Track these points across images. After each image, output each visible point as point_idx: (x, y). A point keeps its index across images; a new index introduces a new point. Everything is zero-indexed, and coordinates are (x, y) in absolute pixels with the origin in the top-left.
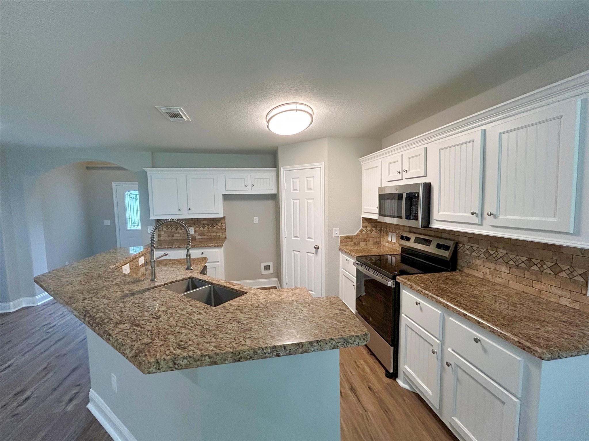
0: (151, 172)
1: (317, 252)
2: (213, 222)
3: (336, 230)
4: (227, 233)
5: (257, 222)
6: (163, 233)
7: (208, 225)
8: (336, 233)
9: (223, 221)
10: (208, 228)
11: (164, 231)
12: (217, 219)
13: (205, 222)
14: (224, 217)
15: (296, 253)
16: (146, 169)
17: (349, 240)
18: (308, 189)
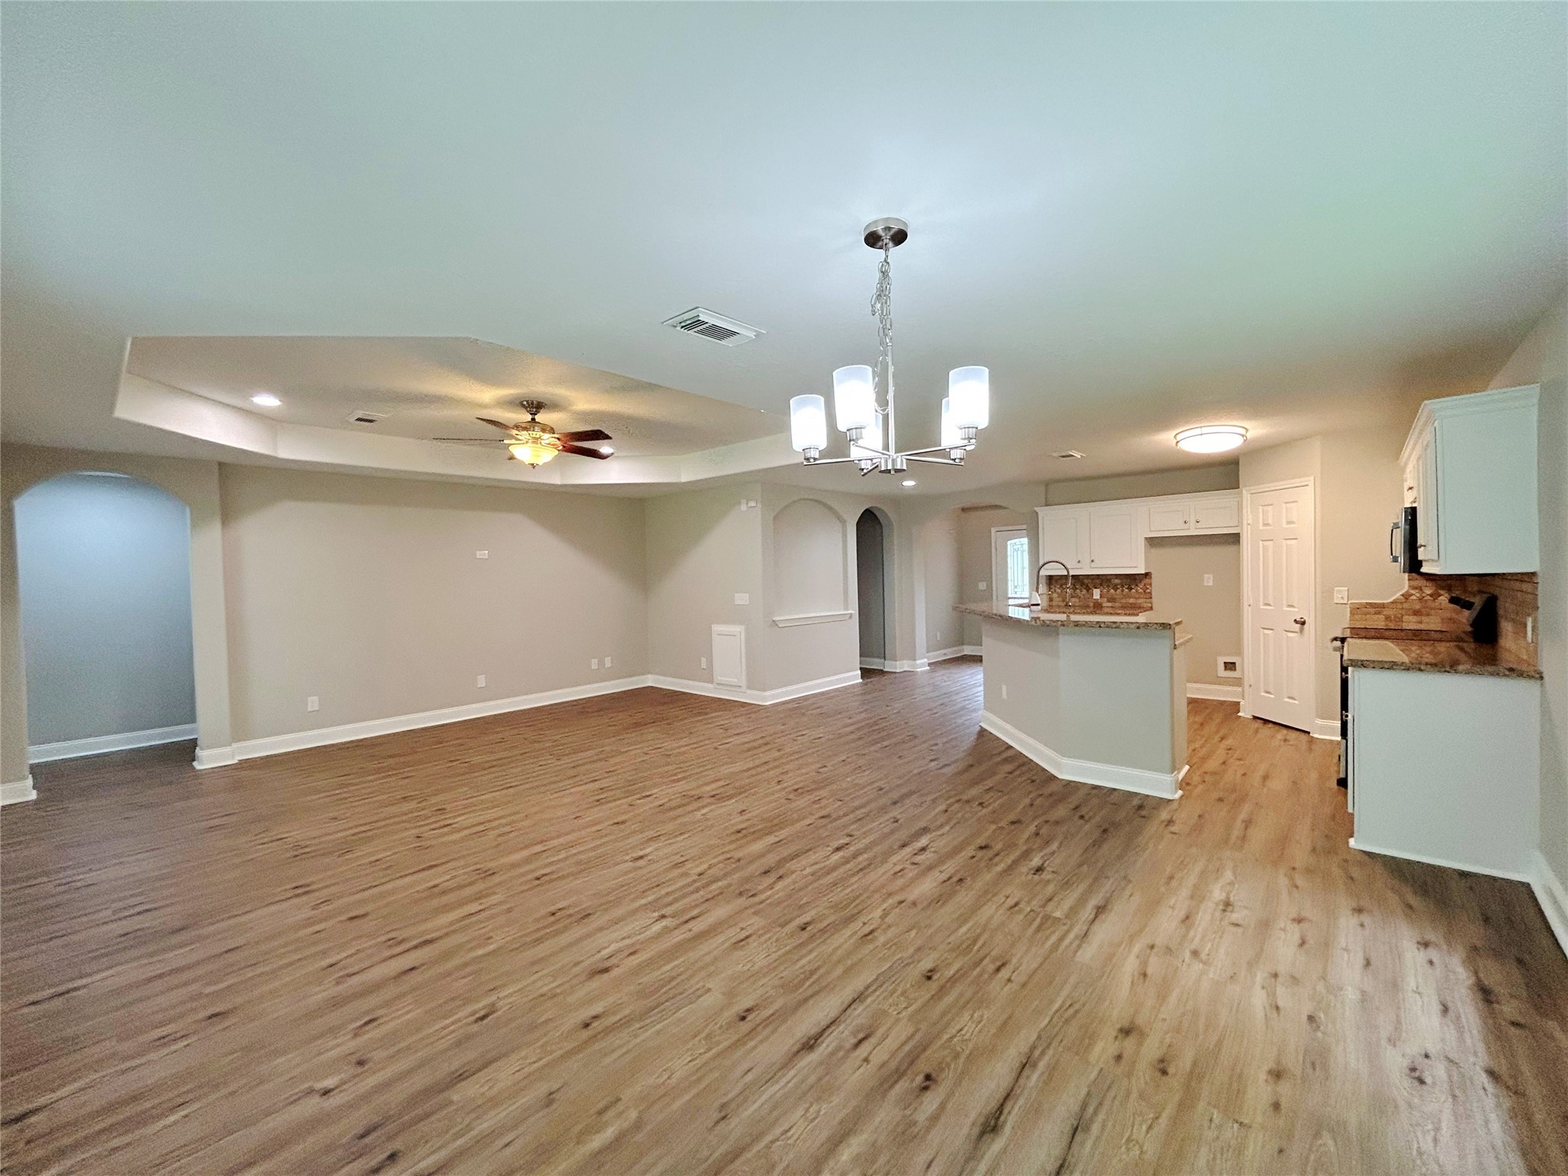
0: (1043, 512)
1: (1302, 630)
2: (1132, 580)
3: (1339, 592)
4: (1154, 600)
5: (1211, 584)
6: (1055, 595)
7: (1123, 586)
8: (1340, 595)
9: (1147, 581)
10: (1123, 591)
11: (1058, 593)
12: (1137, 577)
13: (1117, 581)
14: (1147, 575)
15: (1266, 632)
16: (1036, 509)
17: (1372, 610)
18: (1288, 523)
